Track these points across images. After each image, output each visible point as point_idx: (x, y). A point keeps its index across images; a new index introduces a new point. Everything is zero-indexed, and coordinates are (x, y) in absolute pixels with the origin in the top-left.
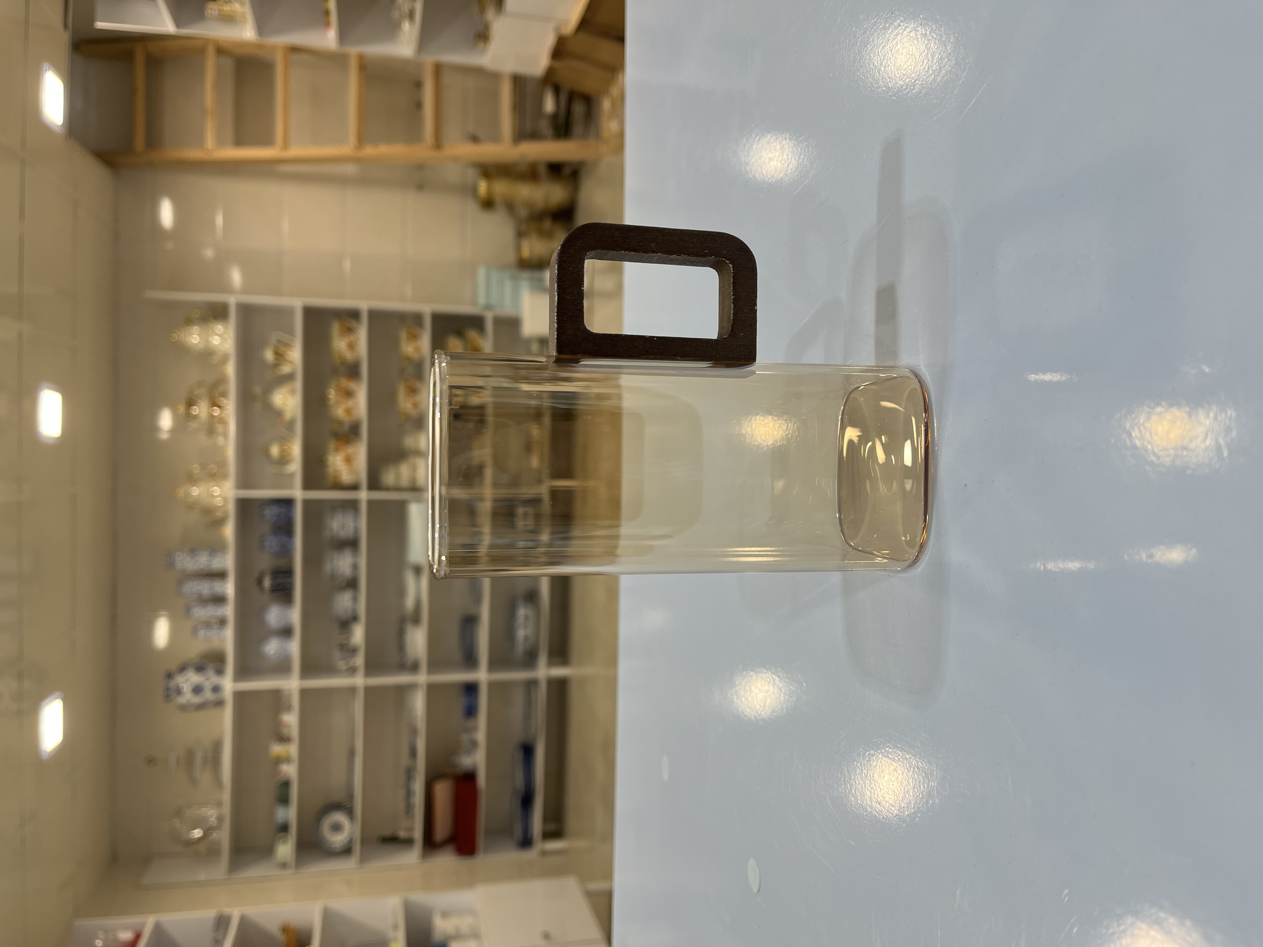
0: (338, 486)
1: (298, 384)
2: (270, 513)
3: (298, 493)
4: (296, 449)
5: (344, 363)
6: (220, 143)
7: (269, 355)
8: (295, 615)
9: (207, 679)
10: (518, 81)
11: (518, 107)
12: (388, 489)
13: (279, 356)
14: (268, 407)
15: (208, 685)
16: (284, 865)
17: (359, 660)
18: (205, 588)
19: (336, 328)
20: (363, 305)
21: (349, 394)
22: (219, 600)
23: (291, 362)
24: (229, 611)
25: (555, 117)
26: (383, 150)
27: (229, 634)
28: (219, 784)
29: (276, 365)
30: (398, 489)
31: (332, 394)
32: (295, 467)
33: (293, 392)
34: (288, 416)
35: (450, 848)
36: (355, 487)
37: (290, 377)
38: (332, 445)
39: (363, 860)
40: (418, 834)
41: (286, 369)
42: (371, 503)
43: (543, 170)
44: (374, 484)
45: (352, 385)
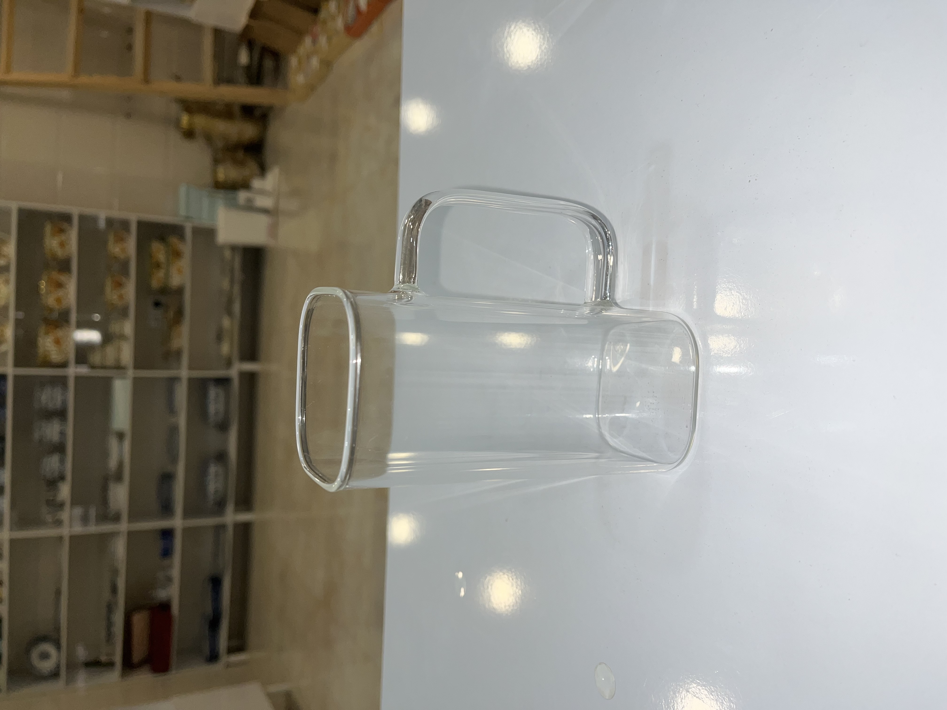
0: (48, 364)
1: (12, 275)
3: (10, 370)
4: (9, 332)
5: (55, 258)
8: (5, 476)
10: (218, 33)
11: (218, 56)
12: (94, 366)
17: (66, 513)
19: (48, 228)
20: (75, 211)
21: (60, 285)
23: (5, 256)
25: (248, 68)
26: (97, 79)
30: (103, 367)
31: (43, 285)
32: (8, 347)
33: (7, 282)
35: (146, 668)
37: (4, 269)
38: (42, 329)
39: (69, 682)
40: (118, 658)
42: (79, 378)
43: (237, 111)
45: (63, 278)
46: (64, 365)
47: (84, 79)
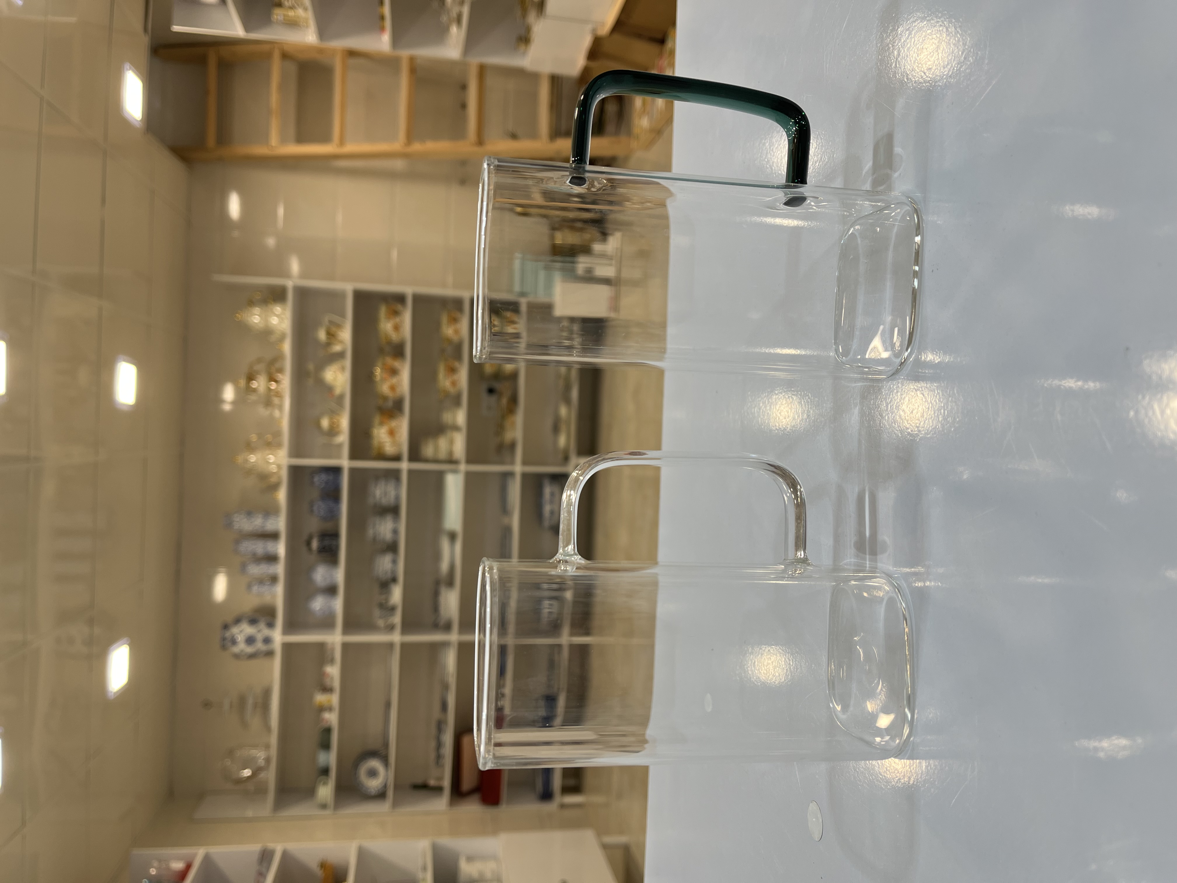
0: (382, 457)
1: (348, 362)
2: (319, 480)
3: (345, 463)
4: (344, 422)
5: (389, 343)
6: (283, 140)
7: (322, 335)
8: (339, 575)
9: (259, 631)
10: (555, 80)
11: (555, 105)
12: (426, 461)
13: (331, 335)
14: (320, 382)
15: (260, 637)
16: (324, 806)
17: (397, 619)
18: (260, 547)
19: (383, 311)
20: (409, 290)
21: (394, 372)
22: (272, 559)
23: (341, 342)
24: (280, 569)
26: (431, 146)
27: (279, 590)
28: (268, 729)
29: (328, 344)
30: (436, 461)
31: (378, 371)
32: (343, 438)
33: (343, 369)
34: (338, 391)
35: (476, 797)
36: (397, 458)
37: (341, 355)
38: (377, 419)
39: (396, 804)
40: (447, 783)
41: (337, 348)
42: (410, 472)
44: (415, 455)
45: (397, 364)
47: (417, 147)
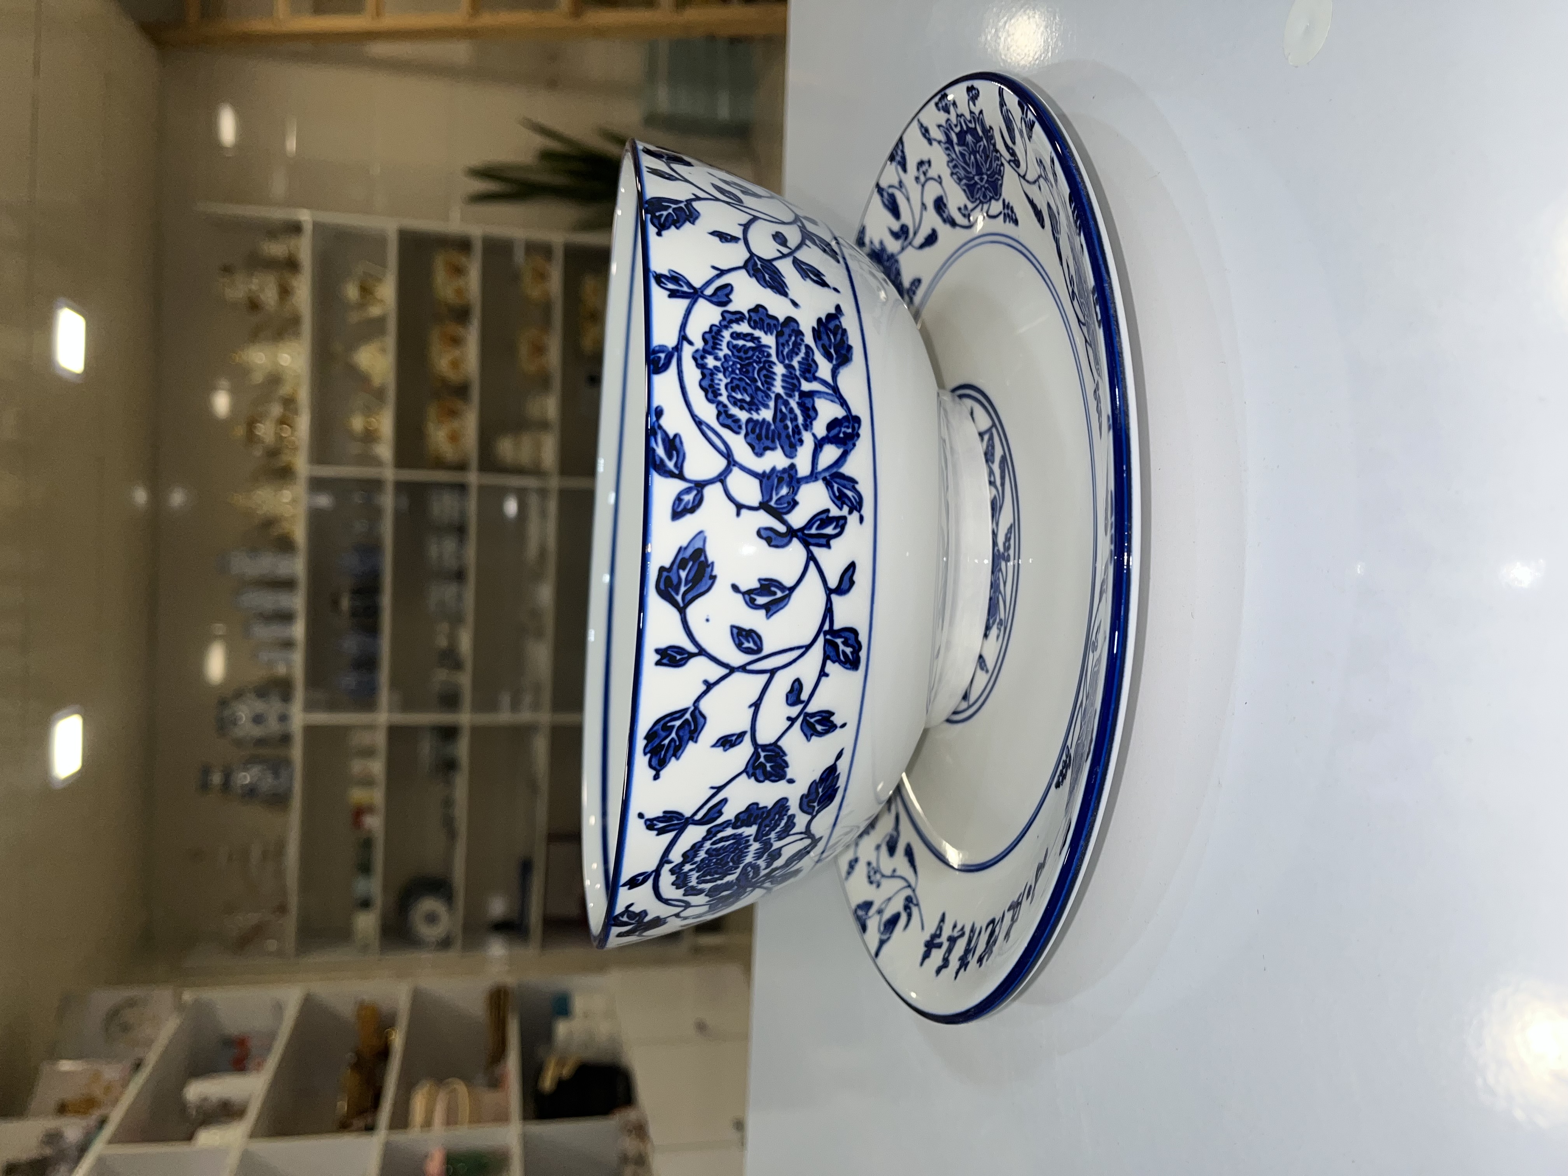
0: (440, 465)
1: (390, 340)
2: (356, 497)
3: (388, 473)
4: (386, 424)
5: (448, 306)
7: (352, 292)
9: (271, 707)
12: (504, 472)
13: (366, 291)
14: (351, 369)
15: (272, 714)
16: (365, 948)
18: (268, 601)
19: (440, 264)
20: (475, 233)
21: (456, 341)
22: (285, 617)
23: (381, 301)
24: (298, 630)
26: (507, 18)
27: (298, 658)
29: (362, 305)
30: (517, 471)
31: (435, 342)
32: (385, 451)
33: (384, 350)
34: (377, 381)
37: (380, 324)
38: (432, 412)
40: (538, 921)
41: (375, 311)
42: (482, 488)
44: (487, 463)
45: (460, 330)
46: (462, 466)
47: (487, 19)
